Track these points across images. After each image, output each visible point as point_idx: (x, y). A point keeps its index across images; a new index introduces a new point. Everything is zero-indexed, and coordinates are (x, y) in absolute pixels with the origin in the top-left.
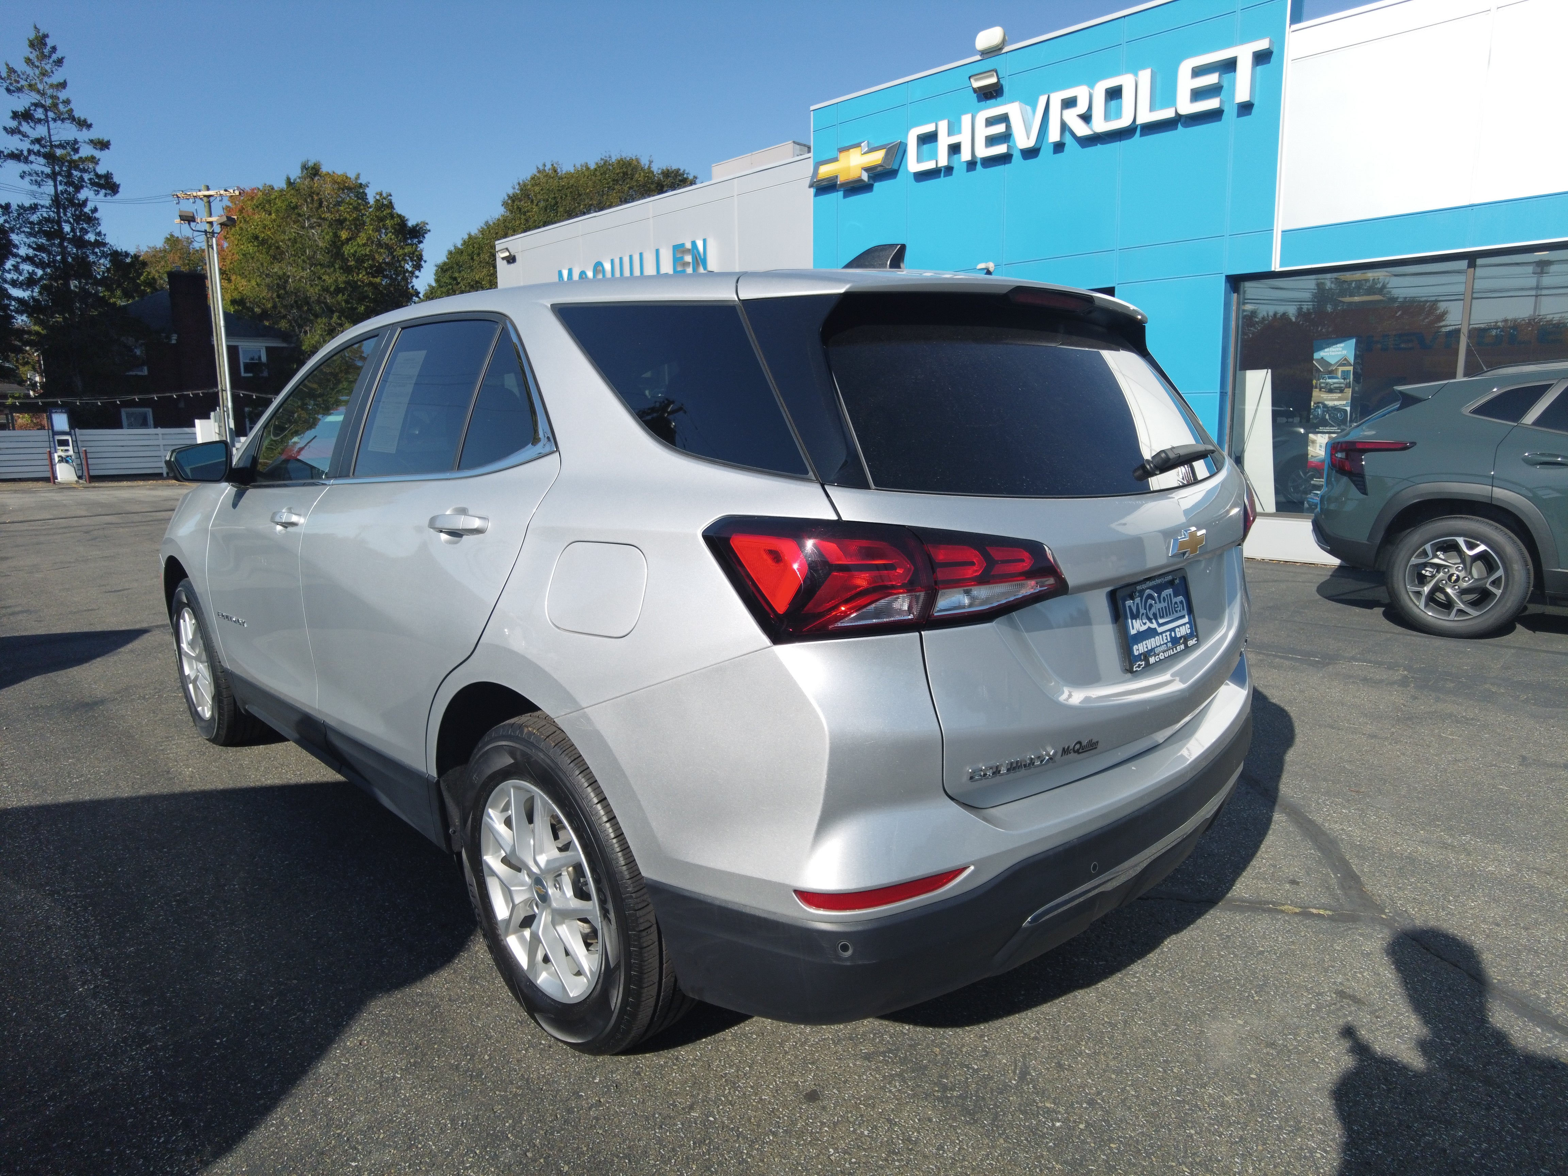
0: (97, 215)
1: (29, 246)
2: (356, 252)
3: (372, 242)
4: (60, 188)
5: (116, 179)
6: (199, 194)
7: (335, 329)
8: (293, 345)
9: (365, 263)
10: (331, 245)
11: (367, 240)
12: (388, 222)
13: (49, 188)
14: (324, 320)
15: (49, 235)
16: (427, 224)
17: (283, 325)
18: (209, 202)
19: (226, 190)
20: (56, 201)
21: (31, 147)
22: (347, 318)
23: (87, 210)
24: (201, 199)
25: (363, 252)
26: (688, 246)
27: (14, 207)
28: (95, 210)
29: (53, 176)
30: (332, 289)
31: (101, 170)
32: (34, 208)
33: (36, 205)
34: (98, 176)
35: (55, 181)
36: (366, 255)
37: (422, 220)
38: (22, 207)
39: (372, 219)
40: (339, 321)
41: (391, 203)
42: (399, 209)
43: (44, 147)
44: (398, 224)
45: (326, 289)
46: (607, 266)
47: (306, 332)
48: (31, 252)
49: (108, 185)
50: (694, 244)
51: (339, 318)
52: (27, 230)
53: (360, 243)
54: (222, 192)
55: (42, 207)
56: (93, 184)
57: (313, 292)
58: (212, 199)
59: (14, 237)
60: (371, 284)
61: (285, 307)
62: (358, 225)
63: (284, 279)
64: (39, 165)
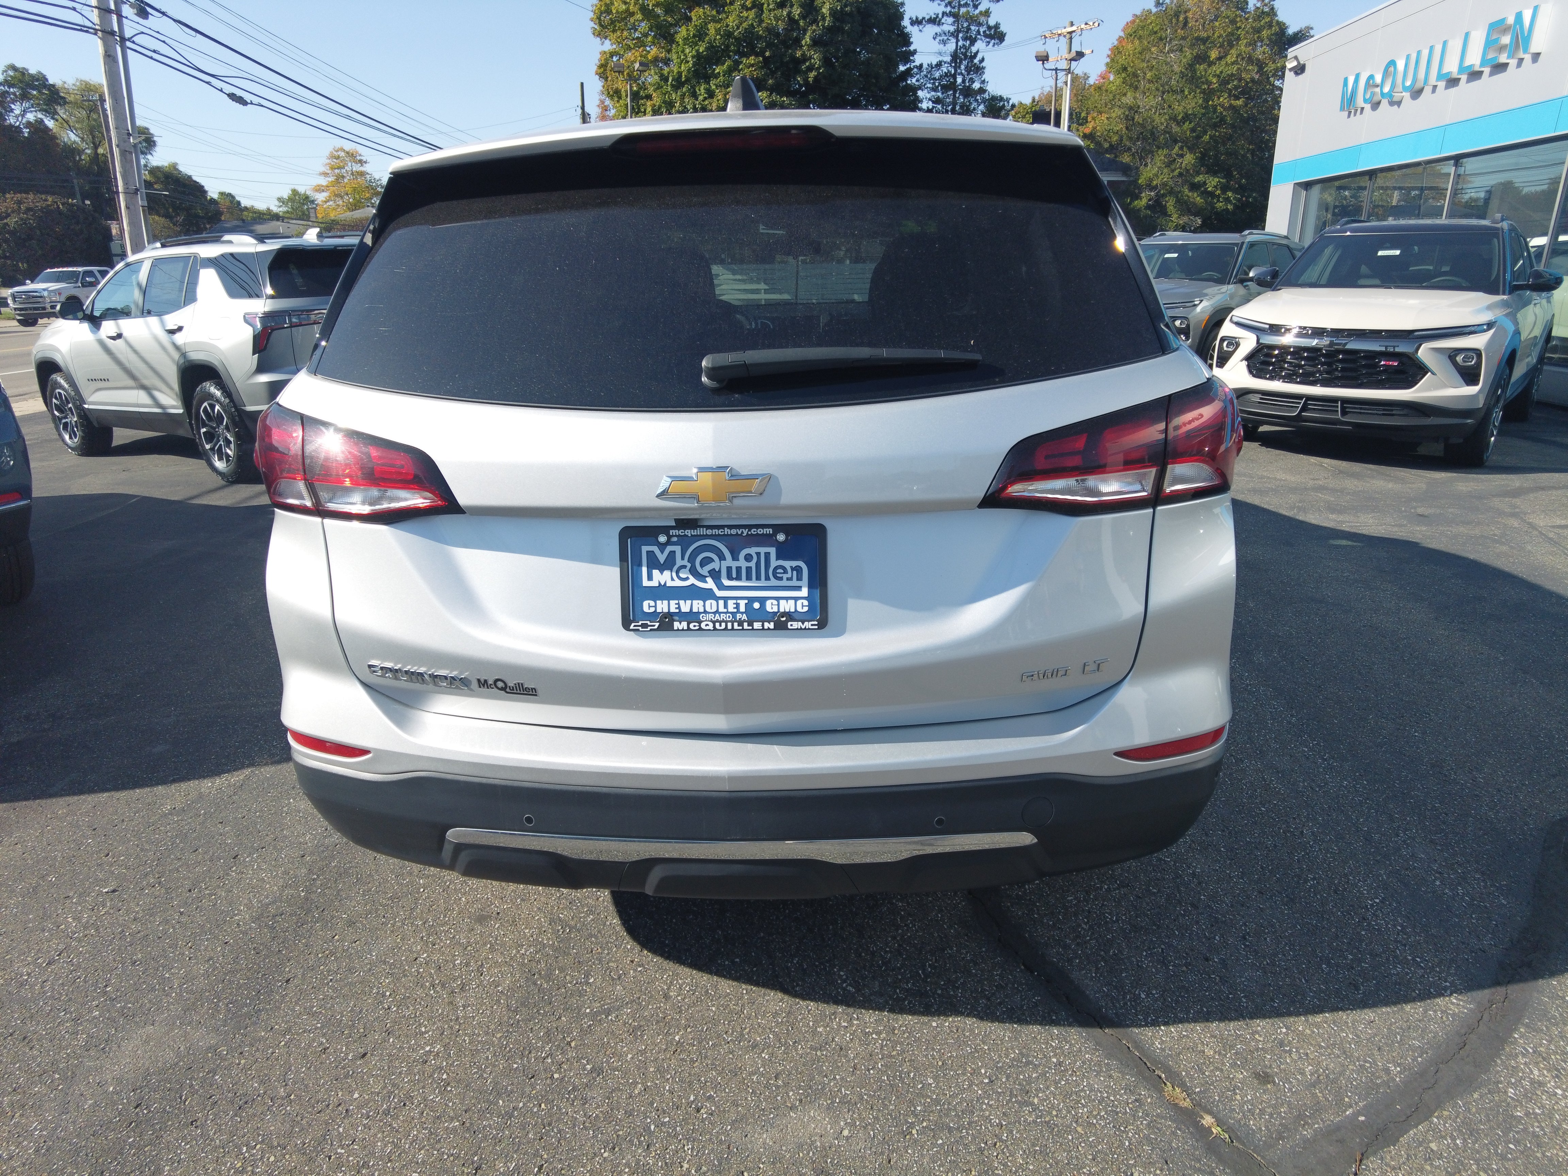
0: (983, 64)
1: (930, 100)
2: (1221, 72)
3: (1243, 59)
4: (960, 43)
5: (1003, 28)
6: (1064, 31)
7: (1175, 160)
8: (1132, 179)
9: (1229, 84)
10: (1187, 69)
11: (1237, 57)
12: (1265, 33)
13: (951, 46)
14: (1165, 151)
15: (945, 88)
16: (1312, 28)
17: (1126, 158)
18: (1071, 38)
19: (1086, 24)
20: (955, 56)
21: (945, 10)
22: (1189, 148)
23: (976, 61)
24: (1065, 36)
25: (1229, 72)
26: (1511, 20)
27: (925, 66)
28: (982, 60)
29: (955, 34)
30: (1180, 117)
31: (992, 22)
32: (939, 65)
33: (941, 62)
34: (989, 28)
35: (957, 38)
36: (1232, 75)
37: (1307, 25)
38: (930, 66)
39: (1247, 32)
40: (1180, 152)
41: (1272, 9)
42: (1282, 17)
43: (954, 8)
44: (1276, 34)
45: (1174, 118)
46: (1401, 65)
47: (1146, 165)
48: (930, 105)
49: (997, 35)
50: (1519, 16)
51: (1181, 148)
52: (930, 85)
53: (1229, 62)
54: (1083, 26)
55: (945, 63)
56: (986, 36)
57: (1160, 121)
58: (1074, 34)
59: (920, 94)
60: (1232, 107)
61: (1130, 139)
62: (1231, 41)
63: (1133, 109)
64: (948, 25)
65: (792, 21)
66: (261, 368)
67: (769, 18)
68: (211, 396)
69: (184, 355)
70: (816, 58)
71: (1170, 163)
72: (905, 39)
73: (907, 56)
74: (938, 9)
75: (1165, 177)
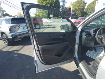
0: (65, 5)
8: (76, 13)
9: (82, 6)
10: (79, 5)
17: (75, 11)
20: (63, 4)
22: (80, 11)
41: (84, 1)
44: (85, 3)
48: (62, 8)
49: (66, 3)
52: (62, 6)
57: (78, 9)
60: (82, 8)
62: (82, 3)
63: (76, 8)
64: (63, 2)
65: (52, 2)
66: (10, 33)
67: (50, 2)
68: (4, 36)
69: (1, 31)
70: (54, 4)
71: (78, 12)
72: (60, 3)
73: (60, 4)
74: (62, 1)
75: (78, 13)
